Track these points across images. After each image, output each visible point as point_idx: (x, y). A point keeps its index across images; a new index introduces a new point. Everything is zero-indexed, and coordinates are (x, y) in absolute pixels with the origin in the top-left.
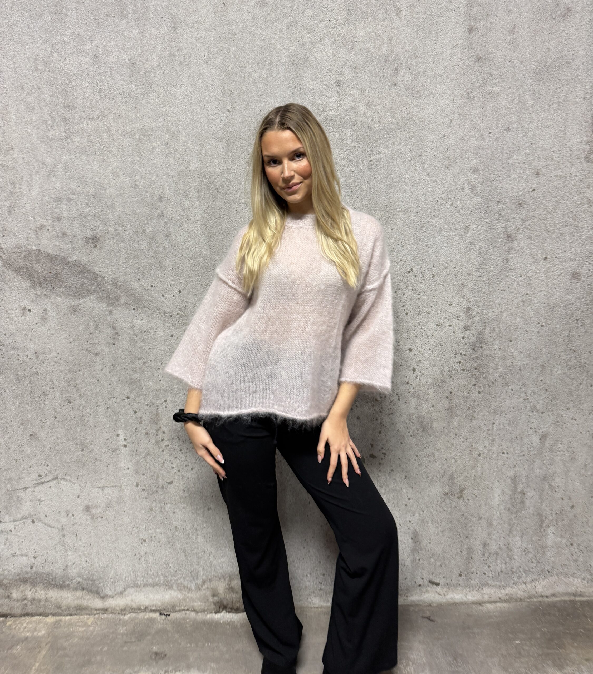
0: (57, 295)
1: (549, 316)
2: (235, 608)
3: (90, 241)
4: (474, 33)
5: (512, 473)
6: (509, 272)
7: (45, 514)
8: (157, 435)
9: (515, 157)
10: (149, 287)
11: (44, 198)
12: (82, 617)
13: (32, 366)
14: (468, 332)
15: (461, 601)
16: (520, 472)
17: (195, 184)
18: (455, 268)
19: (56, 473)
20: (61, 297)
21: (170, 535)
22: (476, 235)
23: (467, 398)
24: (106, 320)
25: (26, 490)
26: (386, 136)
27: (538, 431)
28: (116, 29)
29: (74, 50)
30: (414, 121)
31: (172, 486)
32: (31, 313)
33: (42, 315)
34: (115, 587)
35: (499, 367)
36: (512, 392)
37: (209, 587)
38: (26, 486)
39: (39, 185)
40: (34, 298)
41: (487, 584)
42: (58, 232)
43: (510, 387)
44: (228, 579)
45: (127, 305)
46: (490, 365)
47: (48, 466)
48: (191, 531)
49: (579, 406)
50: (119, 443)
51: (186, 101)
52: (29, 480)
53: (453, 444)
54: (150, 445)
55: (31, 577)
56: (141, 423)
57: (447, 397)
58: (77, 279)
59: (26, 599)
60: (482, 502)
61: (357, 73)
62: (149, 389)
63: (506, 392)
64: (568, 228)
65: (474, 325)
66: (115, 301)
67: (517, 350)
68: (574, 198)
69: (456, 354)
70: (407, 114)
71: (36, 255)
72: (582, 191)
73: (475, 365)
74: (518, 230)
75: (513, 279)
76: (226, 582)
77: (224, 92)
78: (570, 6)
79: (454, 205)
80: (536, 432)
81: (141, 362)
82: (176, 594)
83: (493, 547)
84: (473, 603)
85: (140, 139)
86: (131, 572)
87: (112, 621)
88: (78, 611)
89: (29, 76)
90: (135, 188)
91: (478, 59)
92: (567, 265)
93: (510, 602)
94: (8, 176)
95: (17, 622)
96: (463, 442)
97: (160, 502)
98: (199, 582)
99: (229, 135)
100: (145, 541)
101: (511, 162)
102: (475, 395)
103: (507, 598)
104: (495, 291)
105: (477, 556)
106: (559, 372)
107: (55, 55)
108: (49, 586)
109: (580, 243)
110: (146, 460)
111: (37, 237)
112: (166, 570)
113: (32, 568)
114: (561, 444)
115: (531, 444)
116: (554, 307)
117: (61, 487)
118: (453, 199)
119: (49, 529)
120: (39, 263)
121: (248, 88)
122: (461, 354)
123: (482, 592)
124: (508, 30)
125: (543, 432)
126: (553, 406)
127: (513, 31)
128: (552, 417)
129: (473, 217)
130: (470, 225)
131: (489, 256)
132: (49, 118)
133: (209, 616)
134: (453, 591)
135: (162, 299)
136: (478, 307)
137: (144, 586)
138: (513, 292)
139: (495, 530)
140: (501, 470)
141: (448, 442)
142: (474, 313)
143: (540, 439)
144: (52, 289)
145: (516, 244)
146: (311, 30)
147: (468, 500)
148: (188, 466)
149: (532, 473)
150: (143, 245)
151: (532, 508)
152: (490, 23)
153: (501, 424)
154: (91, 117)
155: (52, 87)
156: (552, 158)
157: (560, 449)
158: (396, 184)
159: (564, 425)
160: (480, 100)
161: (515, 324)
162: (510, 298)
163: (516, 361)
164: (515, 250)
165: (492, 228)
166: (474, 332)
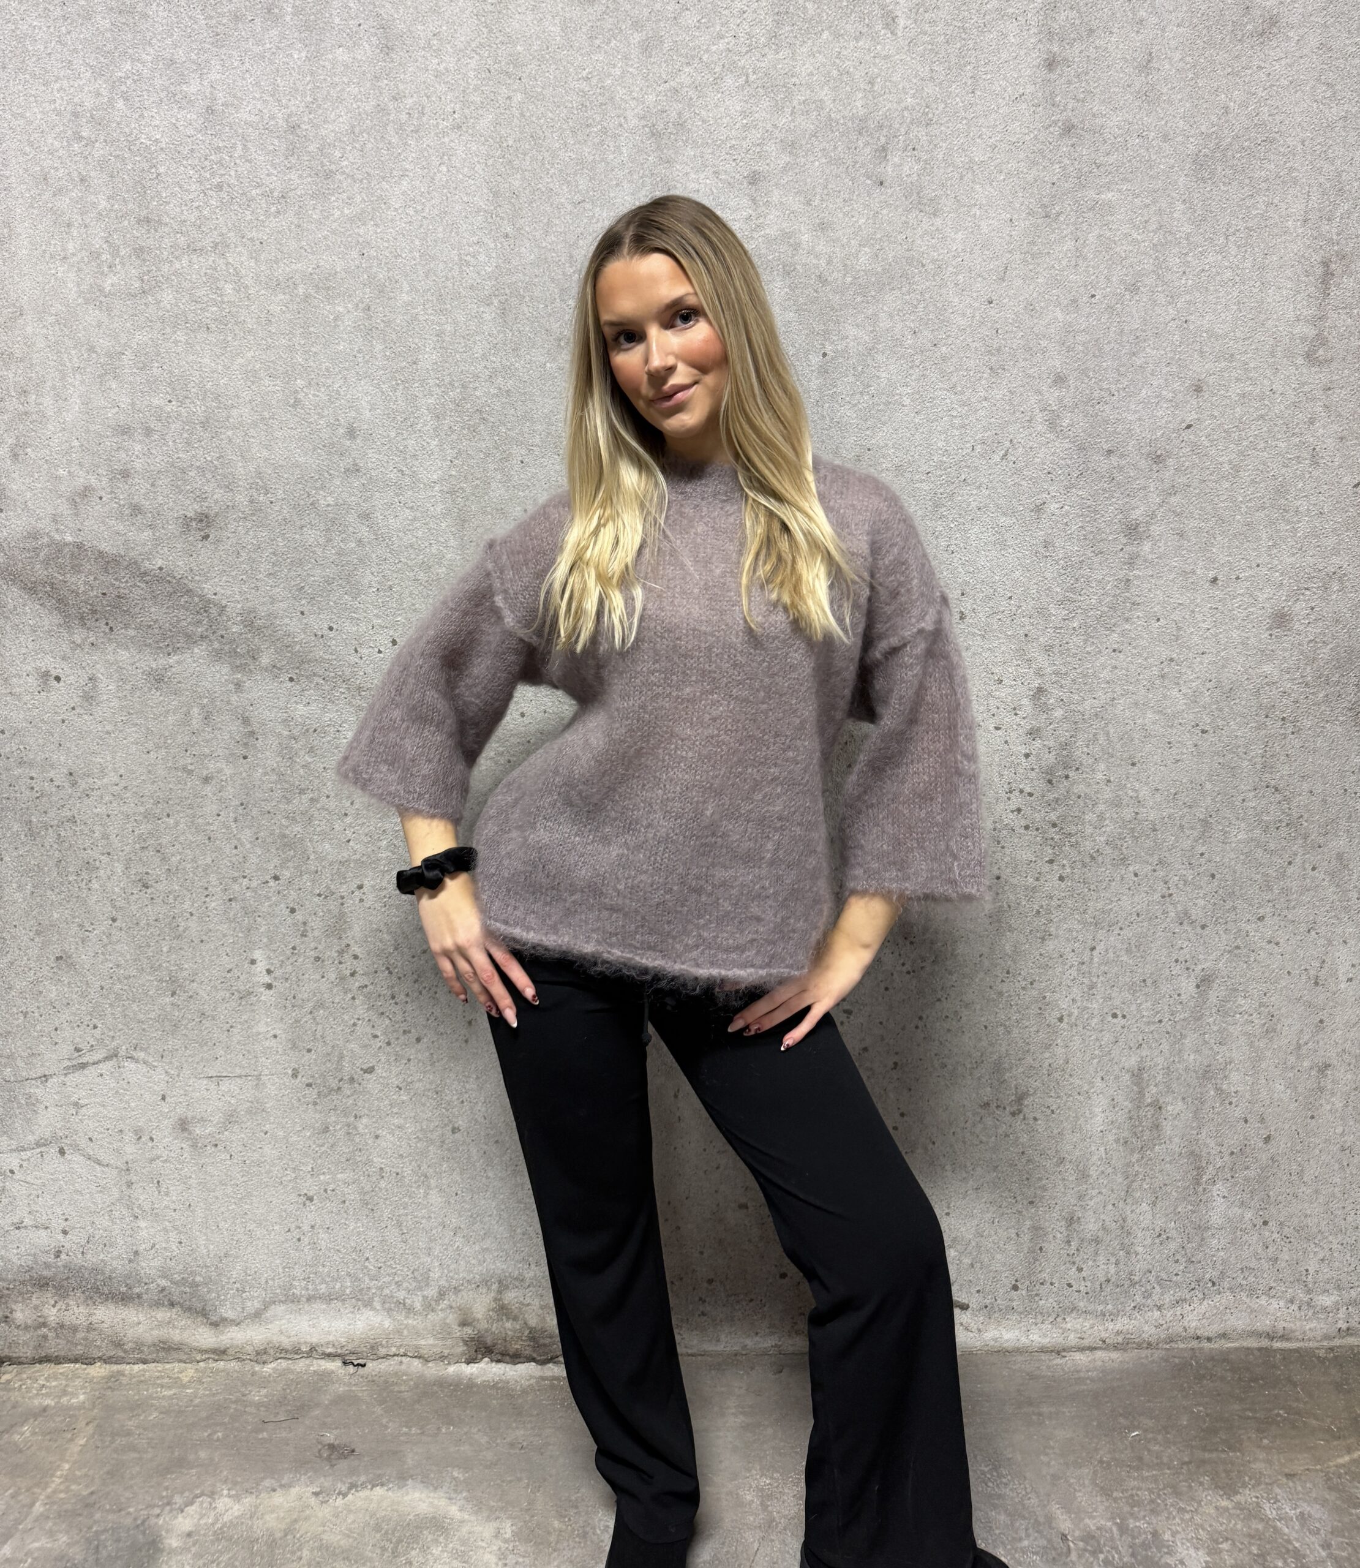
0: (119, 645)
1: (1221, 710)
2: (511, 1352)
3: (194, 524)
4: (1059, 71)
5: (1133, 1061)
6: (1130, 610)
7: (90, 1135)
8: (340, 963)
9: (1148, 350)
10: (326, 632)
11: (92, 428)
12: (168, 1366)
13: (61, 802)
14: (1038, 744)
15: (1019, 1345)
16: (1151, 1059)
17: (430, 401)
18: (1010, 598)
19: (115, 1043)
20: (127, 648)
21: (368, 1188)
22: (1059, 525)
23: (1034, 889)
24: (229, 702)
25: (46, 1081)
26: (858, 299)
27: (1193, 967)
28: (258, 49)
29: (163, 95)
30: (923, 266)
31: (373, 1076)
32: (62, 684)
33: (86, 689)
34: (243, 1301)
35: (1107, 822)
36: (1135, 879)
37: (454, 1304)
38: (47, 1073)
39: (80, 397)
40: (69, 650)
41: (1074, 1309)
42: (122, 502)
43: (1131, 868)
44: (495, 1287)
45: (274, 669)
46: (1087, 817)
47: (95, 1027)
48: (415, 1178)
49: (1286, 912)
50: (257, 979)
51: (412, 213)
52: (53, 1059)
53: (1001, 994)
54: (324, 985)
55: (55, 1274)
56: (304, 935)
58: (164, 610)
59: (44, 1325)
60: (1065, 1124)
61: (796, 156)
62: (324, 859)
63: (1122, 878)
64: (1266, 512)
65: (1051, 726)
66: (249, 661)
67: (1147, 784)
68: (1280, 444)
69: (1011, 792)
70: (908, 250)
71: (72, 555)
72: (1297, 430)
73: (1053, 816)
74: (1153, 515)
75: (1138, 625)
76: (493, 1294)
77: (496, 194)
78: (1275, 12)
79: (1010, 457)
80: (1188, 969)
81: (305, 798)
82: (379, 1319)
83: (1090, 1226)
84: (1044, 1350)
85: (307, 296)
86: (281, 1270)
87: (235, 1375)
88: (162, 1354)
89: (61, 152)
90: (293, 406)
91: (1068, 129)
92: (1262, 597)
93: (1125, 1350)
94: (11, 375)
95: (25, 1376)
96: (1023, 988)
97: (345, 1112)
98: (432, 1292)
99: (508, 291)
100: (311, 1199)
101: (1138, 362)
102: (1052, 884)
103: (1120, 1339)
104: (1100, 652)
105: (1053, 1246)
106: (1241, 836)
107: (120, 104)
108: (96, 1297)
109: (1292, 547)
110: (315, 1019)
111: (76, 515)
112: (358, 1266)
113: (58, 1254)
114: (1245, 997)
115: (1175, 996)
116: (1231, 689)
117: (124, 1076)
118: (1008, 444)
119: (97, 1167)
120: (79, 572)
121: (551, 186)
122: (1021, 791)
123: (1064, 1326)
124: (1136, 64)
125: (1203, 969)
126: (1228, 911)
127: (1146, 65)
128: (1224, 936)
129: (1051, 485)
130: (1044, 503)
131: (1085, 572)
132: (105, 246)
133: (452, 1369)
134: (999, 1323)
135: (354, 659)
136: (1061, 686)
137: (308, 1300)
138: (1140, 655)
139: (1093, 1189)
140: (1109, 1053)
141: (991, 987)
142: (1051, 701)
143: (1198, 986)
144: (107, 630)
145: (1147, 547)
146: (693, 57)
147: (1035, 1119)
148: (410, 1032)
149: (1179, 1062)
150: (312, 535)
151: (1176, 1140)
152: (1096, 48)
153: (1110, 951)
154: (199, 245)
155: (112, 177)
156: (1232, 355)
157: (1241, 1010)
158: (882, 407)
159: (1252, 954)
160: (1072, 220)
161: (1143, 728)
162: (1133, 668)
163: (1145, 810)
164: (1145, 561)
165: (1095, 511)
166: (1051, 743)
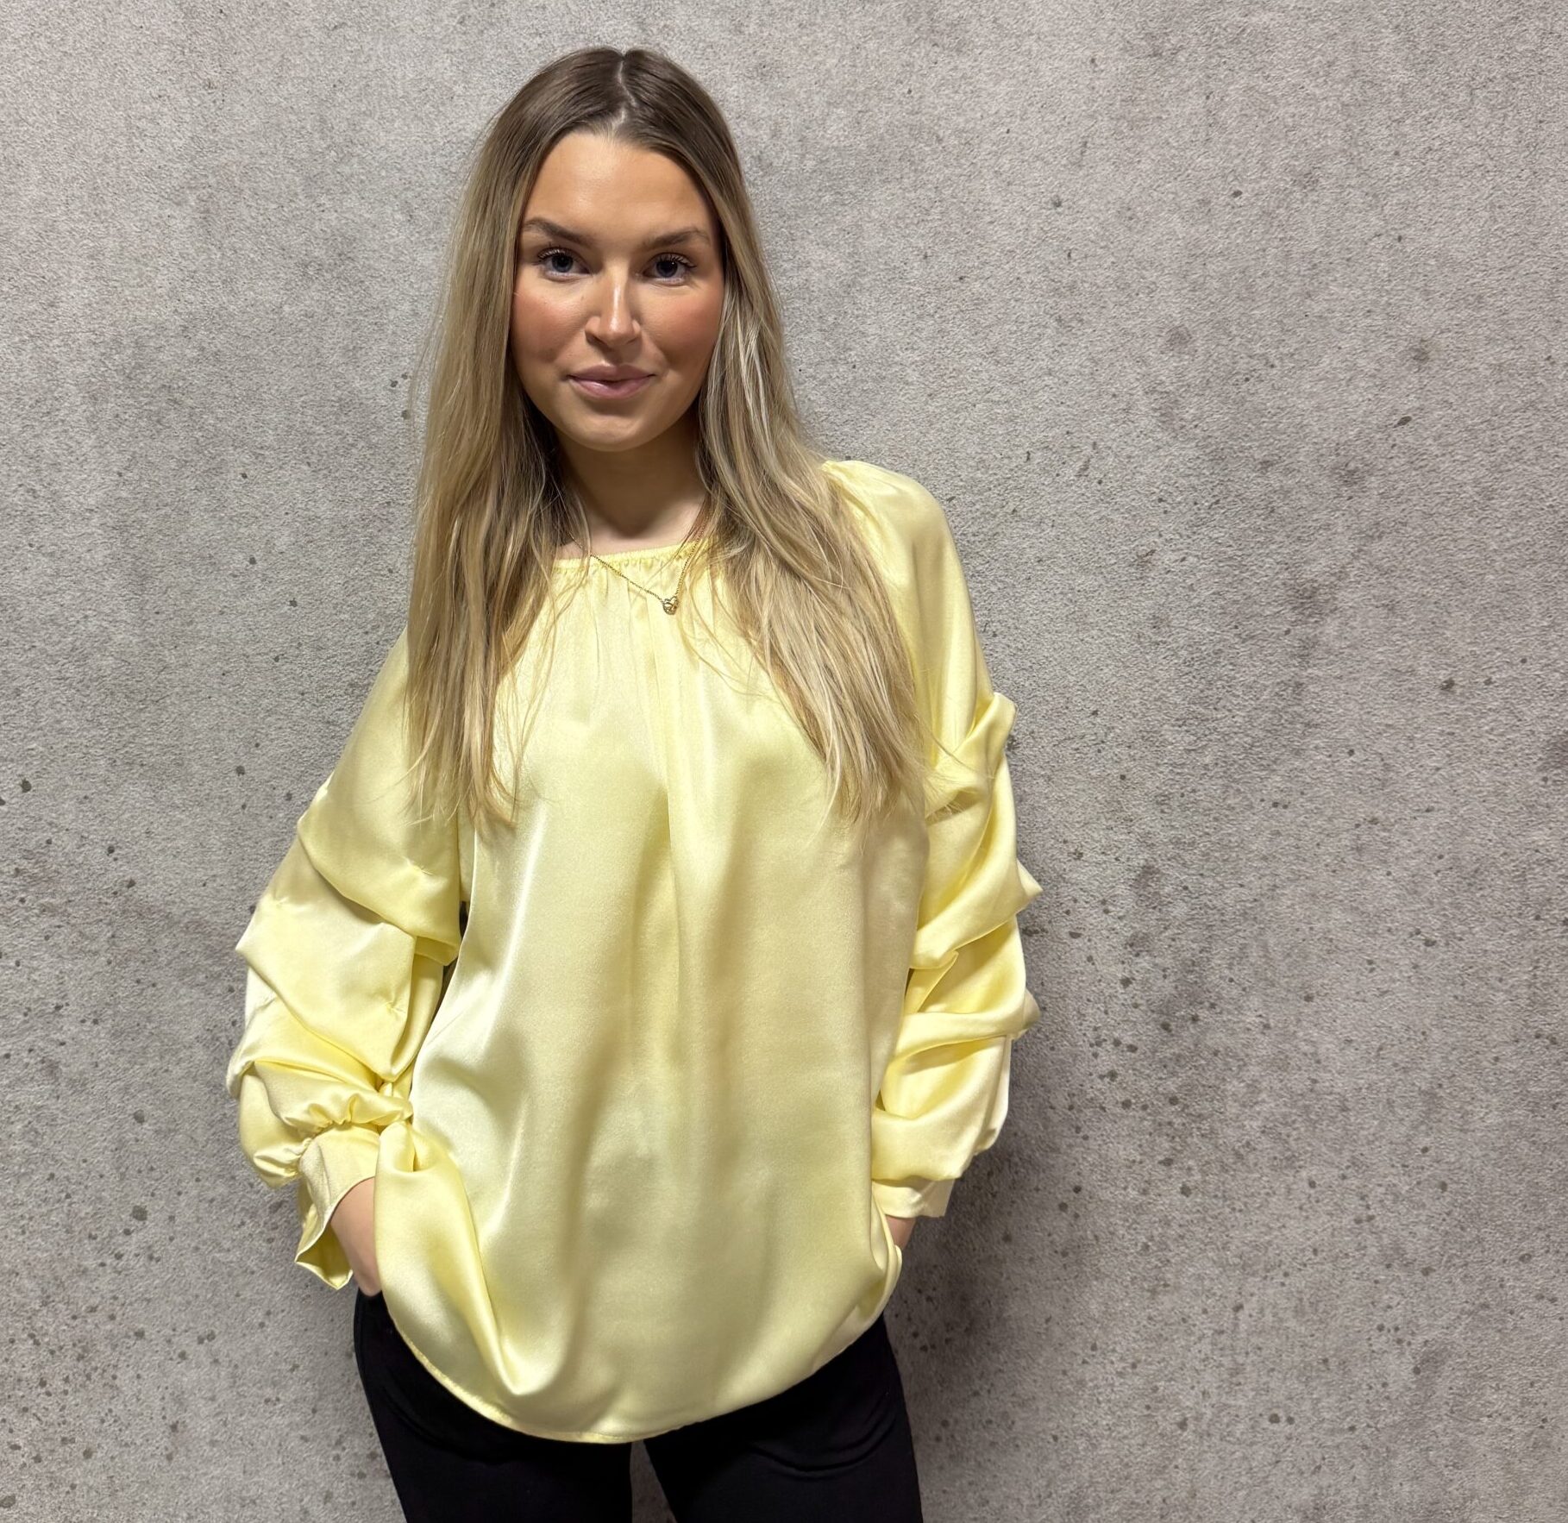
1: (1458, 906)
5: (1306, 1494)
6: (1305, 736)
9: (1333, 288)
14: (1144, 962)
16: (1338, 1492)
18: (1095, 713)
22: (1179, 590)
23: (1139, 1209)
26: (828, 198)
27: (1408, 1338)
30: (940, 140)
35: (1264, 1096)
36: (1312, 1191)
43: (1304, 1174)
46: (1229, 1087)
53: (1081, 1383)
57: (1063, 1207)
63: (1289, 1190)
64: (1539, 568)
65: (1168, 933)
67: (1331, 1031)
69: (1098, 1044)
70: (912, 113)
73: (1171, 1086)
74: (1342, 574)
75: (1317, 762)
79: (1092, 473)
80: (1399, 1341)
92: (1531, 713)
96: (1120, 1374)
101: (1317, 309)
102: (1169, 1199)
104: (1251, 807)
106: (1493, 1119)
114: (1498, 1389)
115: (1379, 1386)
116: (1476, 871)
118: (1088, 450)
122: (1117, 1043)
125: (1426, 1342)
126: (1469, 1245)
128: (1462, 1287)
129: (1164, 521)
130: (1153, 552)
131: (1225, 670)
136: (1184, 865)
138: (1322, 813)
140: (1267, 1481)
141: (1065, 1373)
142: (1167, 890)
143: (1417, 1371)
145: (1331, 627)
148: (73, 1441)
149: (1386, 1497)
153: (1267, 1311)
156: (1480, 297)
157: (1490, 1410)
158: (870, 385)
159: (1510, 1318)
160: (1201, 61)
161: (1326, 937)
162: (1307, 834)
163: (1328, 1076)
164: (1328, 652)
165: (1241, 566)
166: (1168, 961)
